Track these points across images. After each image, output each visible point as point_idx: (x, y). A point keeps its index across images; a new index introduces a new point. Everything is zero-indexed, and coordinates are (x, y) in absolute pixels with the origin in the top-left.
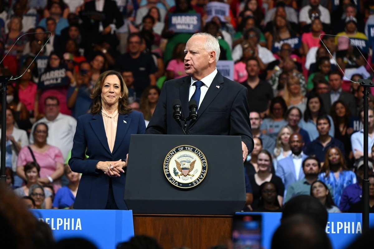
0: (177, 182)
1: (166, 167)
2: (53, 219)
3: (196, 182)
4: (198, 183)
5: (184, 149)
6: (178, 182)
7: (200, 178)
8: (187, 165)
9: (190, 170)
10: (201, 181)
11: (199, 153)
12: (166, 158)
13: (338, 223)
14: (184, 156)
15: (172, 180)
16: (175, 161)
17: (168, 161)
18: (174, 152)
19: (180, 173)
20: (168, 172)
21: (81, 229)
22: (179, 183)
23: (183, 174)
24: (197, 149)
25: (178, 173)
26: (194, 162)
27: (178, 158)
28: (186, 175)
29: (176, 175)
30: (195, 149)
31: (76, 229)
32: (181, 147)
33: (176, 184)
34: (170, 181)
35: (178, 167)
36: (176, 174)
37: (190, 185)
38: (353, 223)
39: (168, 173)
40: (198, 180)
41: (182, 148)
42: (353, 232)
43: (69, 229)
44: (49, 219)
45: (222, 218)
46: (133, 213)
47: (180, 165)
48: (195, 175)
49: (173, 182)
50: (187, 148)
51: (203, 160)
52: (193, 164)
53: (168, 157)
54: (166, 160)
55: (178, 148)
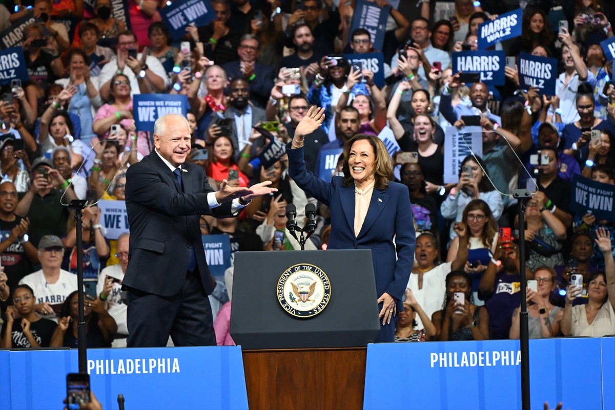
0: (294, 310)
1: (281, 292)
2: (144, 360)
3: (317, 309)
4: (320, 310)
5: (302, 268)
6: (296, 310)
7: (322, 304)
9: (309, 294)
10: (323, 307)
11: (320, 273)
12: (280, 281)
13: (494, 353)
14: (302, 277)
15: (288, 307)
16: (291, 283)
17: (282, 284)
18: (289, 273)
19: (297, 298)
20: (283, 297)
21: (178, 371)
22: (297, 312)
23: (301, 300)
24: (317, 268)
25: (295, 299)
26: (314, 284)
27: (295, 280)
28: (305, 301)
29: (292, 301)
30: (315, 268)
31: (174, 371)
32: (297, 266)
33: (293, 313)
35: (295, 291)
36: (293, 299)
37: (310, 313)
38: (512, 352)
39: (282, 299)
40: (320, 307)
41: (299, 268)
42: (513, 364)
43: (164, 371)
44: (139, 360)
45: (351, 351)
46: (242, 349)
47: (298, 289)
48: (316, 301)
49: (289, 310)
50: (305, 268)
51: (325, 281)
52: (313, 287)
53: (282, 279)
54: (280, 283)
55: (295, 267)
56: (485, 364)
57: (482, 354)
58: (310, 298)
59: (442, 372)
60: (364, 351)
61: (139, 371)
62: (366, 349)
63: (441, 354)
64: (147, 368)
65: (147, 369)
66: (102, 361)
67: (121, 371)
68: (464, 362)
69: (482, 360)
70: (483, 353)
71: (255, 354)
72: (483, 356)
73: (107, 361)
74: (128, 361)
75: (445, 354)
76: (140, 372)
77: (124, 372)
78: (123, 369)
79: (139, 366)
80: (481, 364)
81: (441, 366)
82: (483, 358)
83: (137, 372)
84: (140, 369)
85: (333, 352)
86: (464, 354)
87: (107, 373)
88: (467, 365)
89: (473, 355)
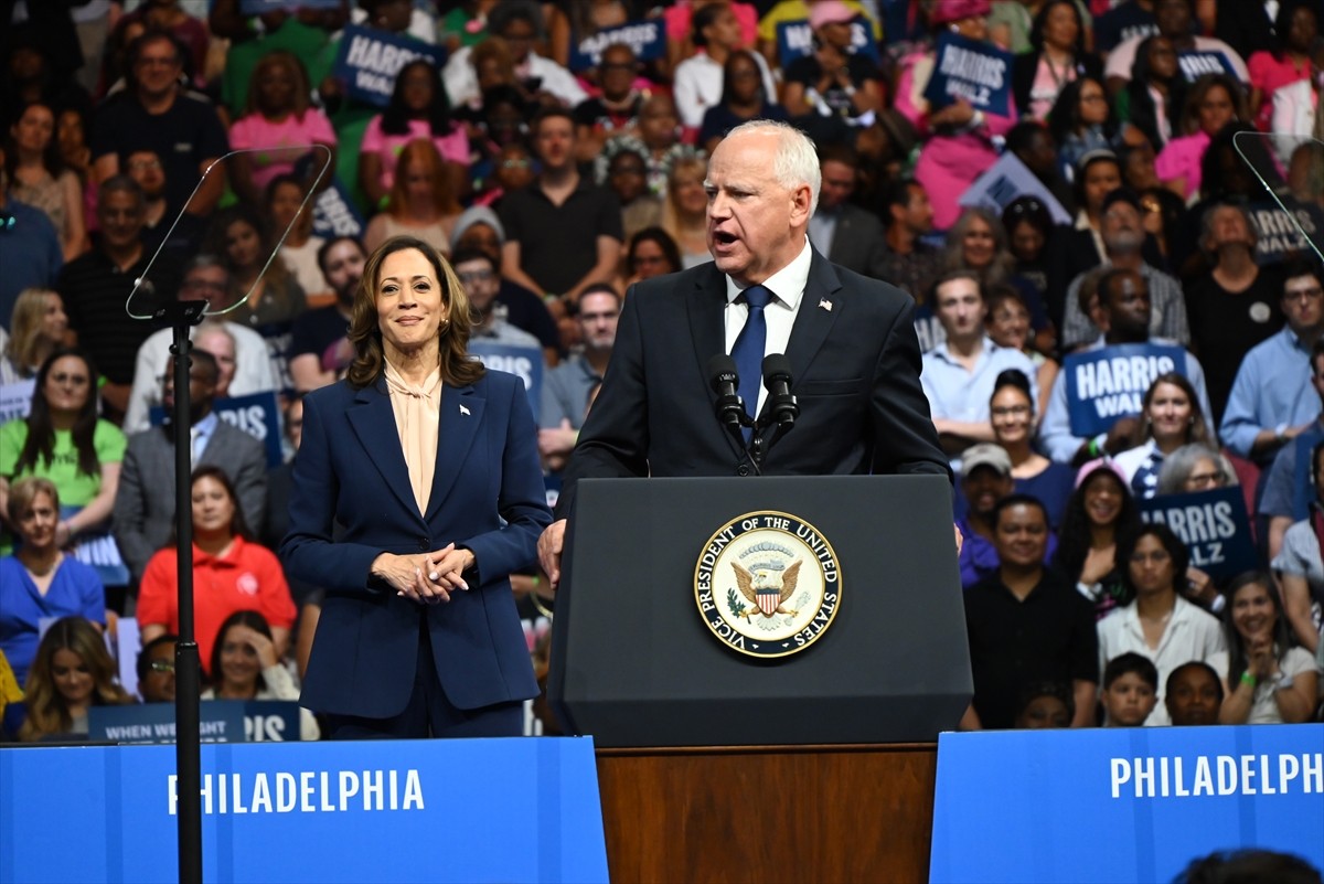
0: (742, 639)
1: (704, 588)
2: (324, 776)
3: (804, 636)
4: (813, 639)
5: (762, 524)
6: (745, 637)
7: (819, 622)
8: (774, 579)
9: (783, 594)
10: (821, 629)
11: (813, 536)
12: (703, 558)
13: (1283, 758)
14: (761, 548)
15: (724, 631)
16: (734, 565)
17: (709, 566)
18: (727, 535)
19: (749, 606)
20: (711, 603)
21: (420, 805)
22: (749, 642)
23: (761, 611)
24: (804, 523)
25: (743, 606)
26: (796, 568)
27: (742, 557)
28: (772, 614)
29: (736, 614)
30: (799, 524)
31: (407, 806)
32: (750, 519)
33: (739, 645)
34: (720, 635)
35: (744, 587)
36: (737, 609)
37: (786, 645)
39: (710, 608)
40: (813, 629)
41: (754, 522)
43: (380, 806)
44: (312, 775)
45: (893, 754)
46: (595, 747)
47: (750, 580)
48: (800, 612)
49: (727, 638)
50: (772, 523)
51: (825, 559)
52: (791, 575)
53: (708, 552)
54: (703, 564)
55: (742, 521)
56: (1259, 789)
57: (1250, 762)
58: (785, 606)
59: (1143, 809)
60: (927, 753)
61: (310, 804)
62: (935, 749)
63: (1138, 761)
65: (334, 799)
66: (208, 779)
67: (262, 806)
68: (1202, 782)
69: (1250, 778)
70: (1252, 758)
71: (630, 760)
72: (1252, 766)
73: (222, 778)
74: (280, 777)
75: (1150, 761)
76: (312, 809)
77: (269, 809)
78: (267, 801)
79: (312, 790)
80: (1247, 790)
81: (1139, 793)
82: (1252, 773)
84: (315, 799)
85: (842, 755)
86: (1203, 761)
87: (223, 809)
88: (1210, 792)
89: (1226, 764)
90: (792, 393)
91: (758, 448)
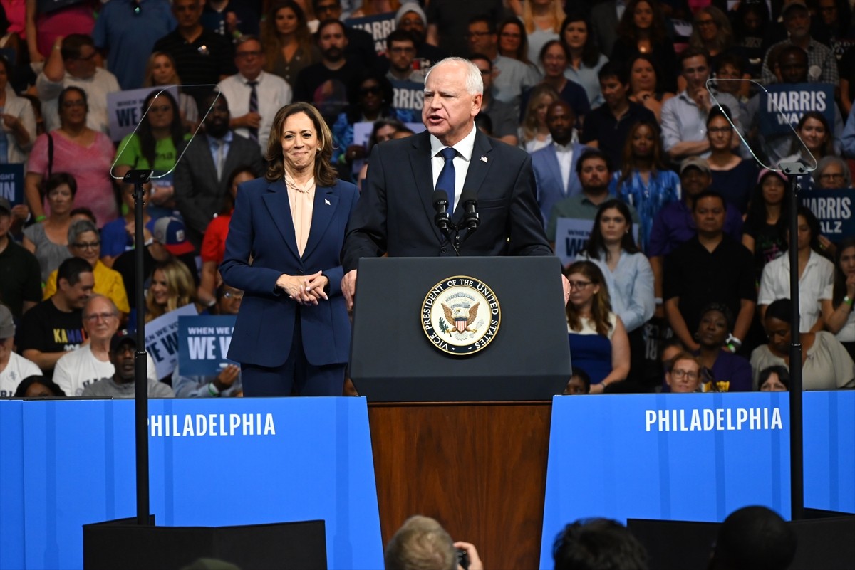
0: (446, 345)
1: (426, 317)
2: (222, 417)
3: (480, 344)
4: (485, 345)
5: (458, 283)
6: (448, 344)
7: (488, 336)
8: (464, 313)
9: (469, 321)
10: (490, 340)
11: (485, 290)
12: (426, 301)
13: (739, 411)
14: (457, 296)
15: (437, 340)
16: (443, 305)
17: (429, 305)
18: (439, 289)
19: (451, 327)
20: (430, 325)
21: (273, 433)
22: (450, 346)
23: (457, 330)
24: (481, 282)
25: (448, 327)
26: (476, 307)
27: (447, 300)
28: (463, 331)
29: (444, 331)
30: (478, 283)
31: (266, 433)
32: (452, 280)
33: (445, 348)
34: (434, 343)
35: (448, 317)
36: (444, 329)
37: (470, 348)
38: (766, 410)
39: (429, 328)
40: (485, 340)
41: (454, 282)
42: (766, 427)
43: (252, 433)
44: (215, 416)
45: (528, 407)
46: (368, 402)
47: (452, 313)
48: (479, 330)
49: (438, 344)
50: (463, 282)
51: (492, 302)
52: (474, 311)
53: (429, 298)
54: (426, 304)
55: (447, 281)
56: (726, 427)
57: (721, 413)
58: (470, 327)
59: (663, 438)
60: (547, 406)
61: (214, 431)
62: (551, 404)
63: (660, 412)
64: (227, 428)
66: (160, 417)
67: (188, 432)
68: (695, 423)
69: (721, 421)
70: (722, 410)
72: (722, 415)
73: (167, 417)
75: (667, 412)
76: (215, 434)
77: (192, 434)
78: (191, 430)
79: (215, 424)
80: (719, 428)
81: (661, 429)
82: (722, 419)
83: (212, 433)
84: (217, 429)
85: (502, 407)
86: (695, 412)
87: (168, 434)
88: (699, 428)
89: (709, 414)
90: (476, 212)
91: (457, 241)
